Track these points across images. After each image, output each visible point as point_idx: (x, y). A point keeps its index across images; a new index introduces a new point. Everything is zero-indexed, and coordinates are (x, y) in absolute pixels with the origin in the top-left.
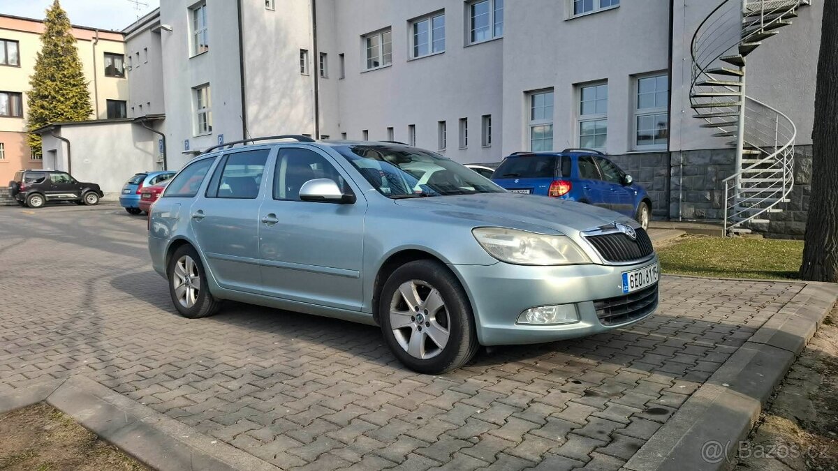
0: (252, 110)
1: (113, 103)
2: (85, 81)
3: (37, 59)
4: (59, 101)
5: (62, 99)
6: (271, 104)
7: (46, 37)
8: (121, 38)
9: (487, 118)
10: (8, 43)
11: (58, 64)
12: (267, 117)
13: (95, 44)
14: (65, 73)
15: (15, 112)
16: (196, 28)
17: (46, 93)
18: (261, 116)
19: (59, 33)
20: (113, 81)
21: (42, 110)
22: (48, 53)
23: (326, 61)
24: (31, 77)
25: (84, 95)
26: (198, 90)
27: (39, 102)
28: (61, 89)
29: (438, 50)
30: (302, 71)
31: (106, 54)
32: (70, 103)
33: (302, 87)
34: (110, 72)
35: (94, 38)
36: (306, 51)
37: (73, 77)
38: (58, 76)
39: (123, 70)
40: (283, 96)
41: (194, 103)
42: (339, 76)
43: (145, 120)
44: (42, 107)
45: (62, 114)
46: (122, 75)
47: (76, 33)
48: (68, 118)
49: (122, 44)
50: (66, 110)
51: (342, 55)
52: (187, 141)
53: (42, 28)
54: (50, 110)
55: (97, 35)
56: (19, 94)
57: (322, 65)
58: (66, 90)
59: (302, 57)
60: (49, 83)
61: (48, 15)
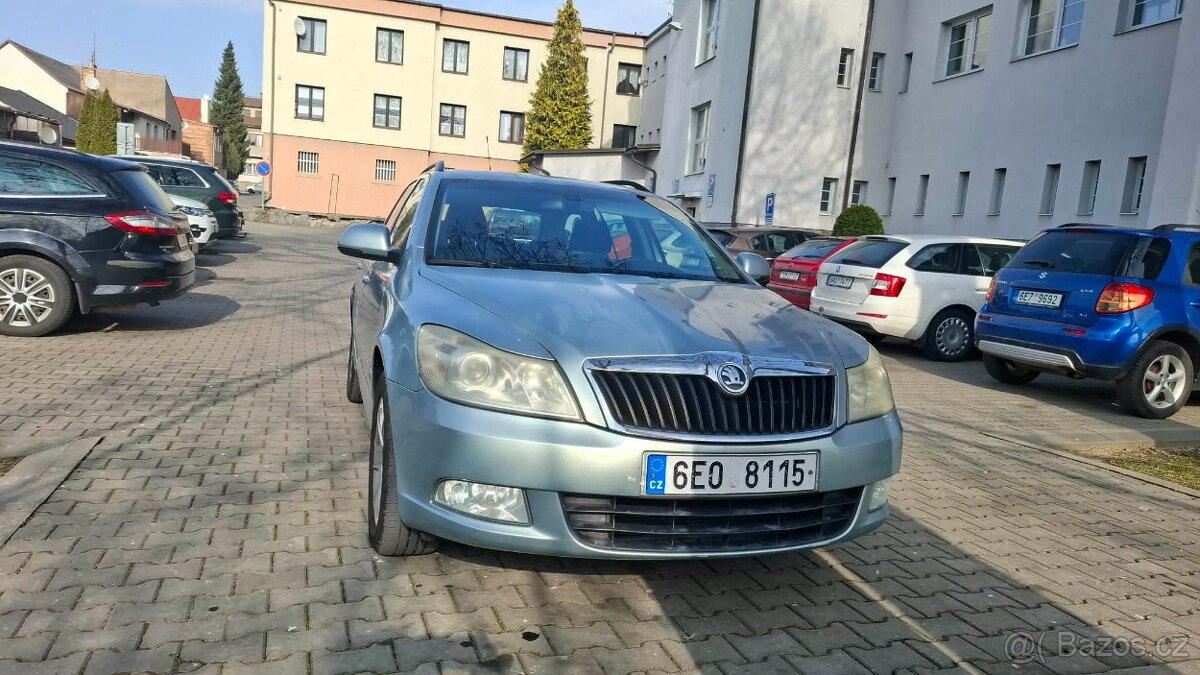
0: (754, 139)
1: (621, 129)
2: (588, 101)
3: (542, 72)
4: (556, 124)
5: (559, 122)
6: (784, 131)
7: (554, 45)
8: (640, 43)
9: (1139, 162)
10: (519, 53)
11: (561, 78)
12: (774, 150)
13: (610, 52)
14: (567, 89)
15: (516, 139)
16: (709, 24)
17: (544, 114)
18: (766, 148)
19: (568, 39)
20: (625, 100)
21: (537, 135)
22: (553, 64)
23: (883, 65)
24: (532, 94)
25: (585, 117)
26: (699, 111)
27: (536, 125)
28: (560, 110)
29: (1067, 43)
30: (840, 80)
31: (622, 65)
32: (567, 128)
33: (837, 104)
34: (624, 88)
35: (610, 44)
36: (851, 51)
37: (576, 95)
38: (560, 93)
39: (639, 86)
40: (804, 118)
41: (692, 129)
42: (900, 88)
43: (635, 151)
44: (539, 132)
45: (557, 141)
46: (636, 93)
47: (585, 38)
48: (563, 146)
49: (641, 51)
50: (562, 136)
51: (909, 56)
52: (678, 181)
53: (550, 33)
54: (546, 135)
55: (613, 40)
56: (521, 115)
57: (874, 73)
58: (565, 111)
59: (843, 60)
60: (549, 102)
61: (559, 17)
